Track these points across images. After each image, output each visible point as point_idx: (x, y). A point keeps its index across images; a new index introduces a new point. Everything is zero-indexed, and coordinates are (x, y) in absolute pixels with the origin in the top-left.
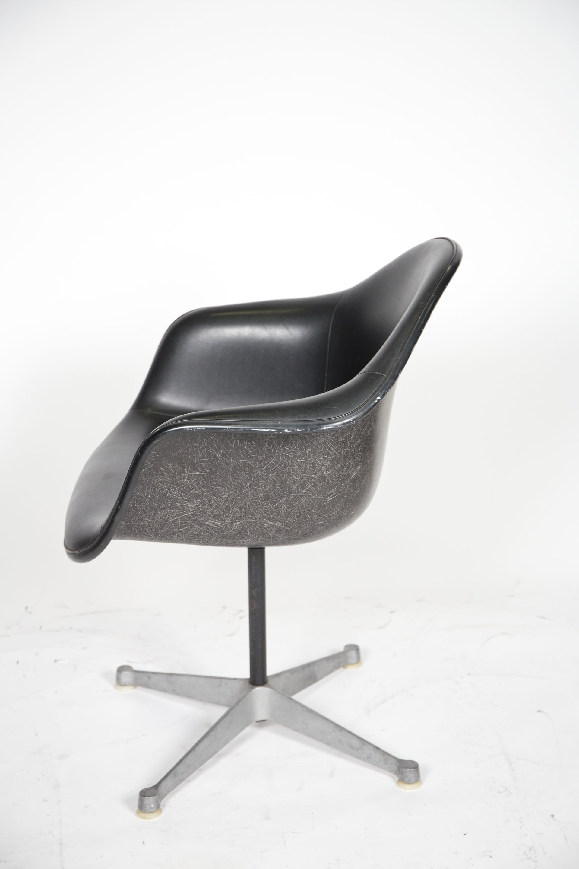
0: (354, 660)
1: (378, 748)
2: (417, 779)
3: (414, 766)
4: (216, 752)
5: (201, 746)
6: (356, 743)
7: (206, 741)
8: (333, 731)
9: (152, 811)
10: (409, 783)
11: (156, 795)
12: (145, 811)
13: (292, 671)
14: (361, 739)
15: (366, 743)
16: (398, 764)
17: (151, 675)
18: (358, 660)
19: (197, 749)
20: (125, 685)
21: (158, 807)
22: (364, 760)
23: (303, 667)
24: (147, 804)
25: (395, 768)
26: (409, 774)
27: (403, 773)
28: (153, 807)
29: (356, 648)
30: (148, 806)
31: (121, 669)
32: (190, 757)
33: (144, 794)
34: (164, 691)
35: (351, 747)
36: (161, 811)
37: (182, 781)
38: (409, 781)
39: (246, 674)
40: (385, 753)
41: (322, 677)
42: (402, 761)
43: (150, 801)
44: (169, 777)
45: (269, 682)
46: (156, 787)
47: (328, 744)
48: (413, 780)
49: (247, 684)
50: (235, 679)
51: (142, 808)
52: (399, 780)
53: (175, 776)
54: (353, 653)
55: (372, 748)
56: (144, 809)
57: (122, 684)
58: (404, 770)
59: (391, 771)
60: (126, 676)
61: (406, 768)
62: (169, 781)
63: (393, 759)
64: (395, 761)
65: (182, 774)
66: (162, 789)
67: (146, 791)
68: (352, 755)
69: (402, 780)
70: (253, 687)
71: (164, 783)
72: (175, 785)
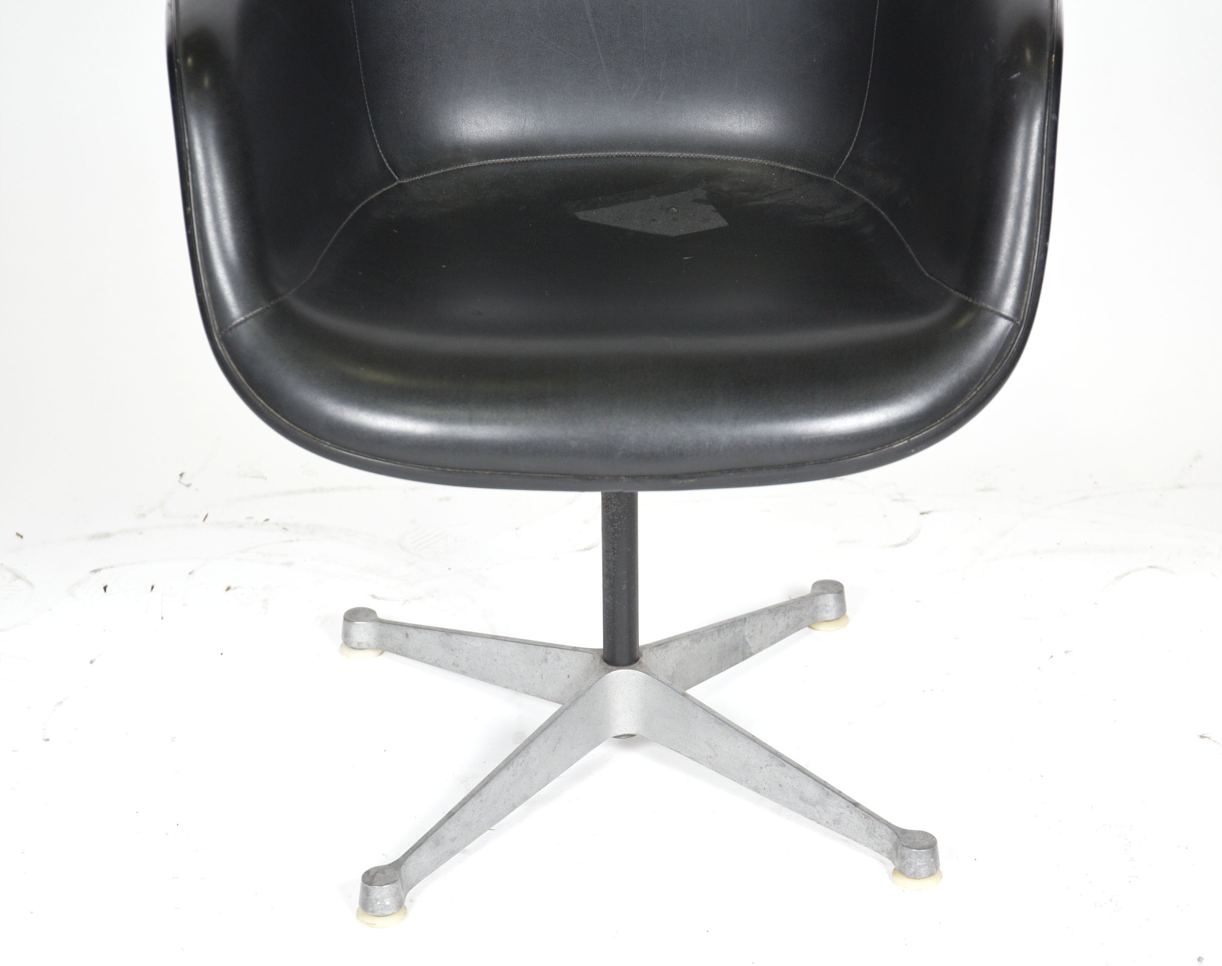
0: (831, 615)
1: (856, 804)
2: (934, 869)
3: (927, 843)
4: (526, 798)
5: (495, 785)
6: (812, 790)
7: (506, 775)
8: (767, 765)
9: (386, 912)
10: (915, 876)
11: (393, 882)
12: (373, 912)
13: (695, 636)
14: (824, 785)
15: (830, 792)
16: (895, 837)
17: (411, 631)
18: (842, 611)
19: (485, 791)
20: (359, 648)
21: (400, 905)
22: (827, 825)
23: (720, 628)
24: (377, 900)
25: (889, 846)
26: (918, 859)
27: (903, 858)
28: (388, 906)
29: (835, 588)
30: (379, 903)
31: (353, 616)
32: (469, 806)
33: (371, 878)
34: (437, 663)
35: (801, 799)
36: (405, 913)
37: (452, 853)
38: (914, 873)
39: (596, 640)
40: (870, 814)
41: (760, 650)
42: (904, 832)
43: (383, 894)
44: (424, 847)
45: (642, 659)
46: (397, 865)
47: (756, 789)
48: (923, 871)
49: (598, 660)
50: (575, 649)
51: (366, 905)
52: (895, 869)
53: (437, 843)
54: (829, 600)
55: (843, 803)
56: (371, 909)
57: (355, 645)
58: (907, 851)
59: (881, 852)
60: (363, 631)
61: (910, 847)
62: (425, 856)
63: (886, 827)
64: (890, 831)
65: (453, 840)
66: (410, 869)
67: (376, 873)
68: (804, 813)
69: (902, 870)
70: (610, 667)
71: (413, 857)
72: (438, 863)
